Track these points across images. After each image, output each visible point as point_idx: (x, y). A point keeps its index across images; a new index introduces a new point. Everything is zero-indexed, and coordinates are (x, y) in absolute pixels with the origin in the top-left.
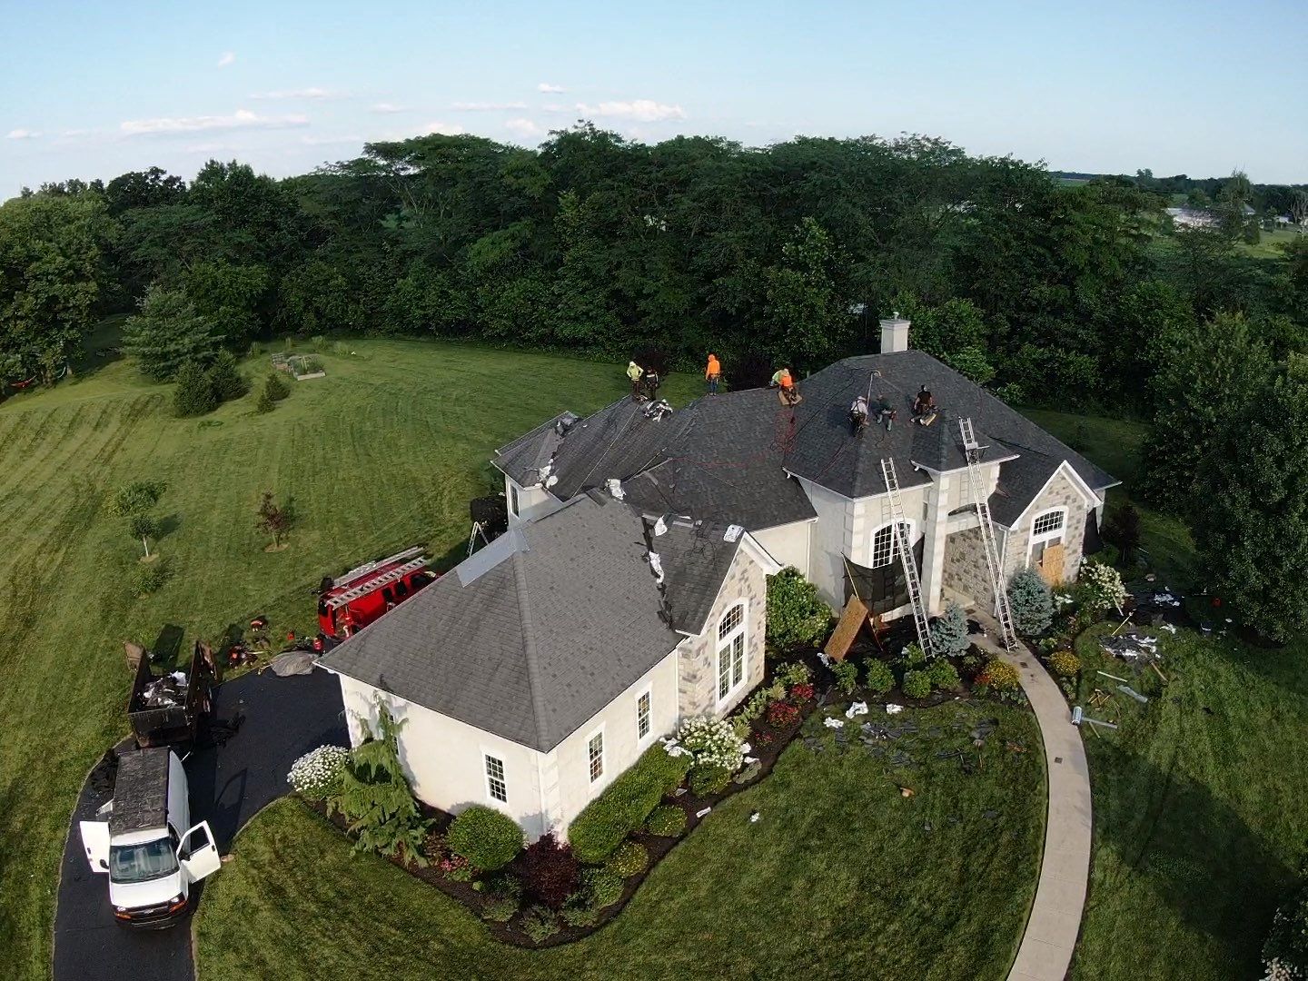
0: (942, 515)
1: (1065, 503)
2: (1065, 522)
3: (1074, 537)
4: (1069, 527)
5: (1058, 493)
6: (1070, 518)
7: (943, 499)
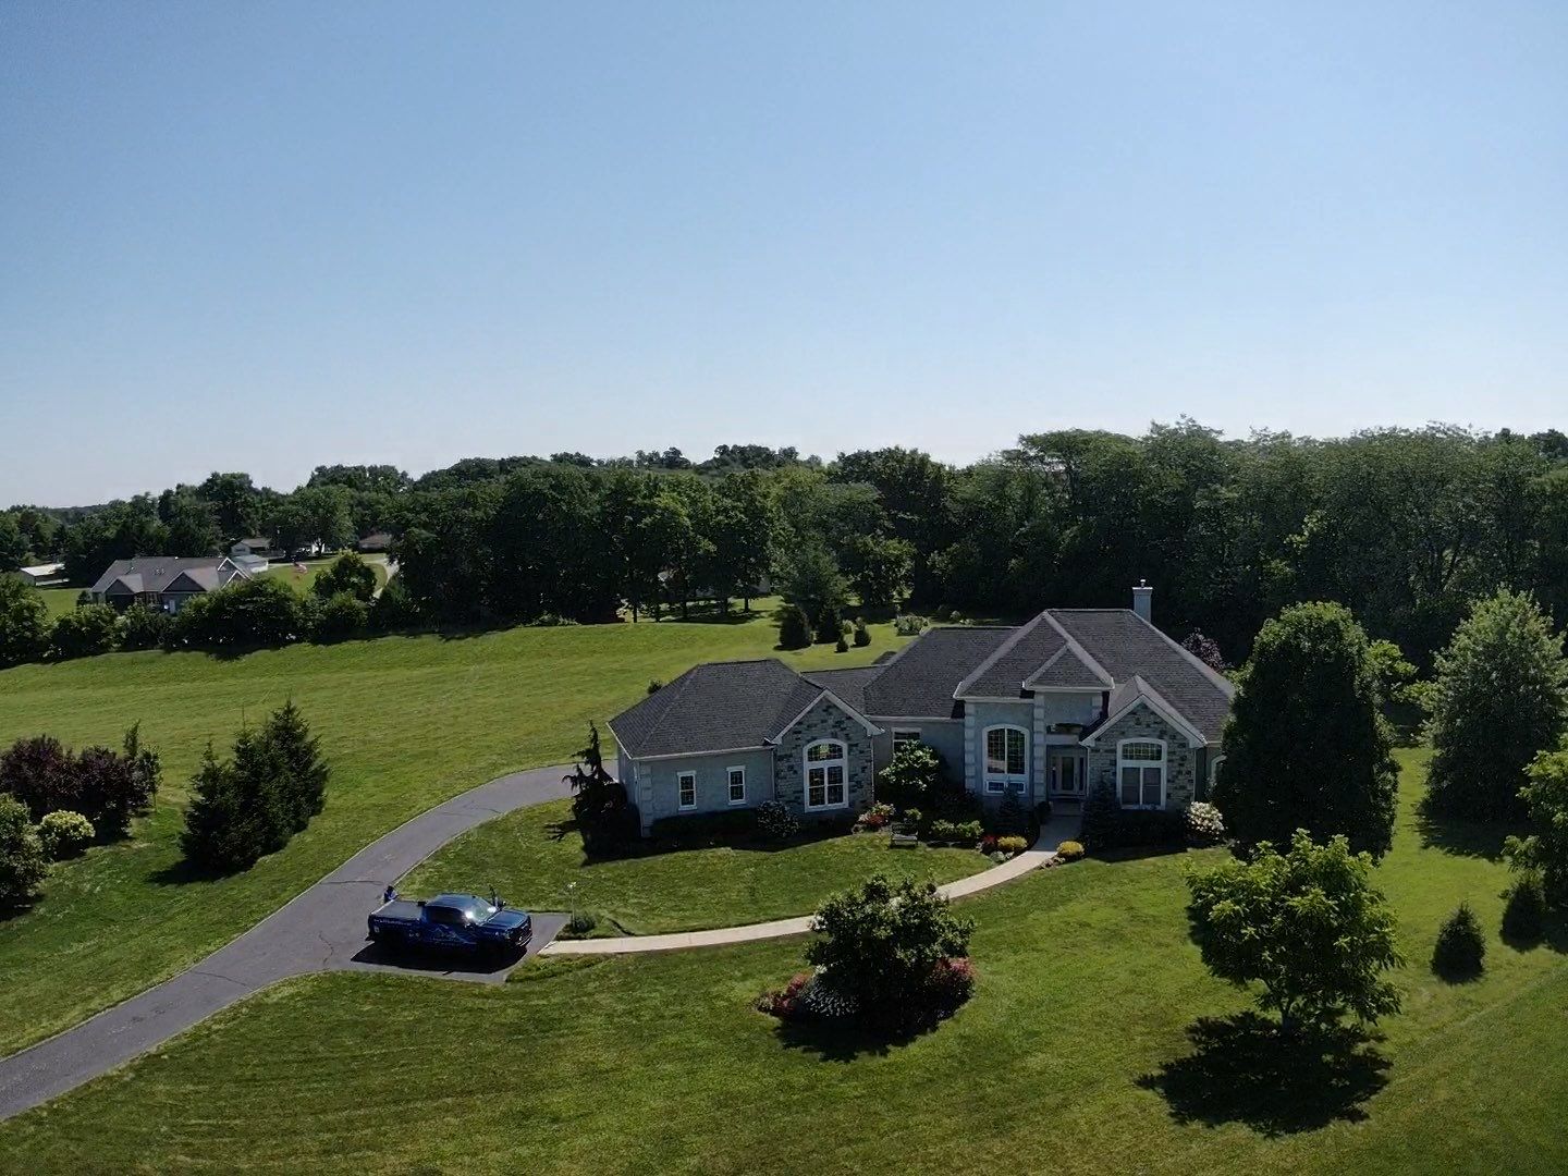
0: (1039, 726)
1: (1160, 737)
2: (1164, 756)
3: (1180, 772)
4: (1169, 761)
5: (1148, 726)
6: (1169, 753)
7: (1039, 713)
